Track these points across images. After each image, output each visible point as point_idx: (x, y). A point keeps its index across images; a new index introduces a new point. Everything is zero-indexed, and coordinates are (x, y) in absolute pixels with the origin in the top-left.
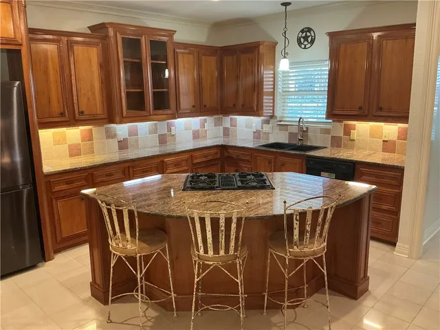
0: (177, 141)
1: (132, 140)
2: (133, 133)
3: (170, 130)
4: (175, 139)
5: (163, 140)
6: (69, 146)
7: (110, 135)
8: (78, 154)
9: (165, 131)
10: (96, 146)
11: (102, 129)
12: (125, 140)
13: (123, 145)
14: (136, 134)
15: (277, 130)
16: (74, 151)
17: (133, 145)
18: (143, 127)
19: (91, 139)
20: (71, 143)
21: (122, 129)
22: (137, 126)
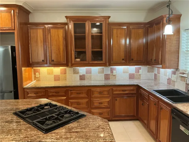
0: (117, 79)
1: (87, 76)
2: (89, 72)
3: (112, 72)
4: (116, 77)
5: (107, 77)
6: (54, 76)
7: (75, 72)
8: (59, 80)
9: (109, 73)
10: (68, 77)
11: (72, 69)
12: (84, 75)
13: (82, 78)
14: (91, 73)
15: (179, 80)
16: (57, 78)
17: (88, 79)
18: (95, 69)
19: (65, 73)
20: (55, 74)
21: (82, 70)
22: (91, 69)
